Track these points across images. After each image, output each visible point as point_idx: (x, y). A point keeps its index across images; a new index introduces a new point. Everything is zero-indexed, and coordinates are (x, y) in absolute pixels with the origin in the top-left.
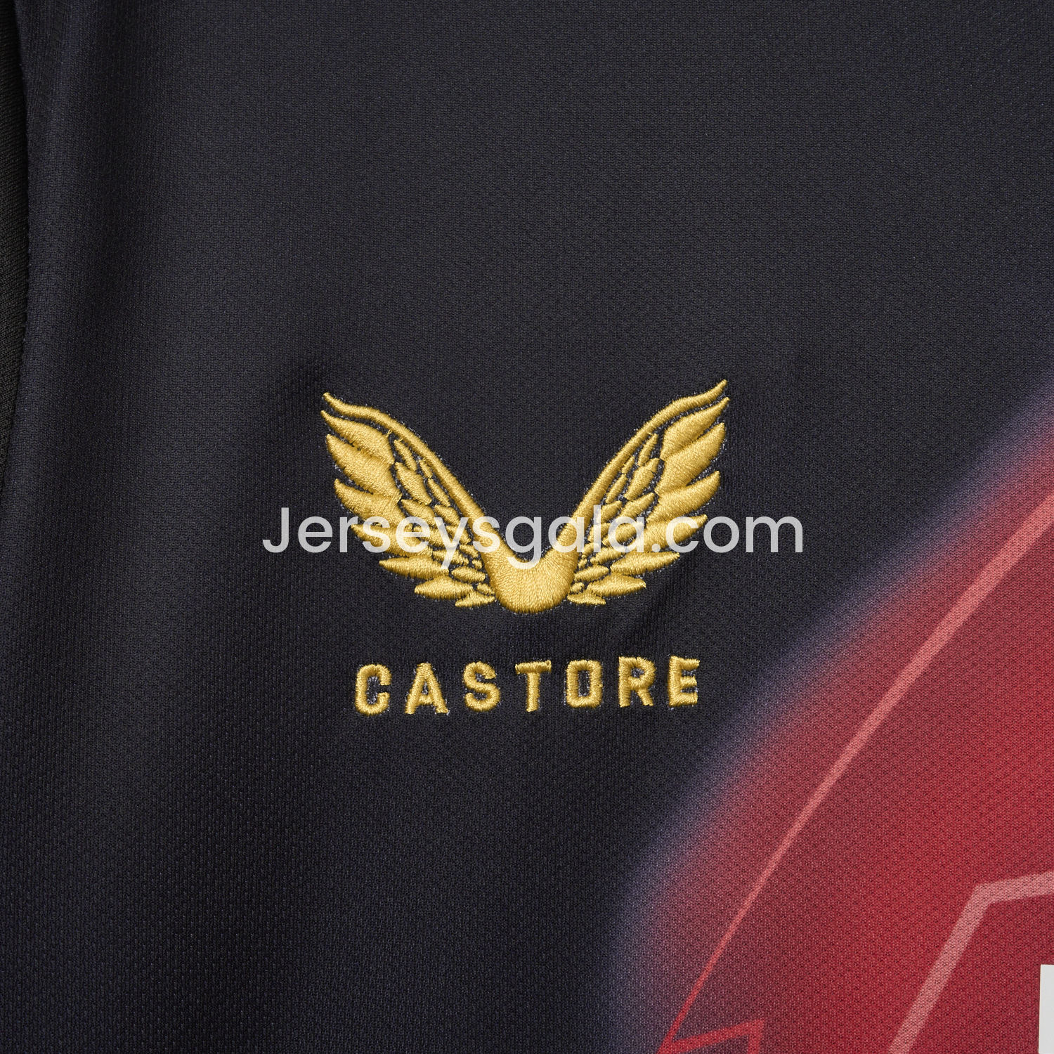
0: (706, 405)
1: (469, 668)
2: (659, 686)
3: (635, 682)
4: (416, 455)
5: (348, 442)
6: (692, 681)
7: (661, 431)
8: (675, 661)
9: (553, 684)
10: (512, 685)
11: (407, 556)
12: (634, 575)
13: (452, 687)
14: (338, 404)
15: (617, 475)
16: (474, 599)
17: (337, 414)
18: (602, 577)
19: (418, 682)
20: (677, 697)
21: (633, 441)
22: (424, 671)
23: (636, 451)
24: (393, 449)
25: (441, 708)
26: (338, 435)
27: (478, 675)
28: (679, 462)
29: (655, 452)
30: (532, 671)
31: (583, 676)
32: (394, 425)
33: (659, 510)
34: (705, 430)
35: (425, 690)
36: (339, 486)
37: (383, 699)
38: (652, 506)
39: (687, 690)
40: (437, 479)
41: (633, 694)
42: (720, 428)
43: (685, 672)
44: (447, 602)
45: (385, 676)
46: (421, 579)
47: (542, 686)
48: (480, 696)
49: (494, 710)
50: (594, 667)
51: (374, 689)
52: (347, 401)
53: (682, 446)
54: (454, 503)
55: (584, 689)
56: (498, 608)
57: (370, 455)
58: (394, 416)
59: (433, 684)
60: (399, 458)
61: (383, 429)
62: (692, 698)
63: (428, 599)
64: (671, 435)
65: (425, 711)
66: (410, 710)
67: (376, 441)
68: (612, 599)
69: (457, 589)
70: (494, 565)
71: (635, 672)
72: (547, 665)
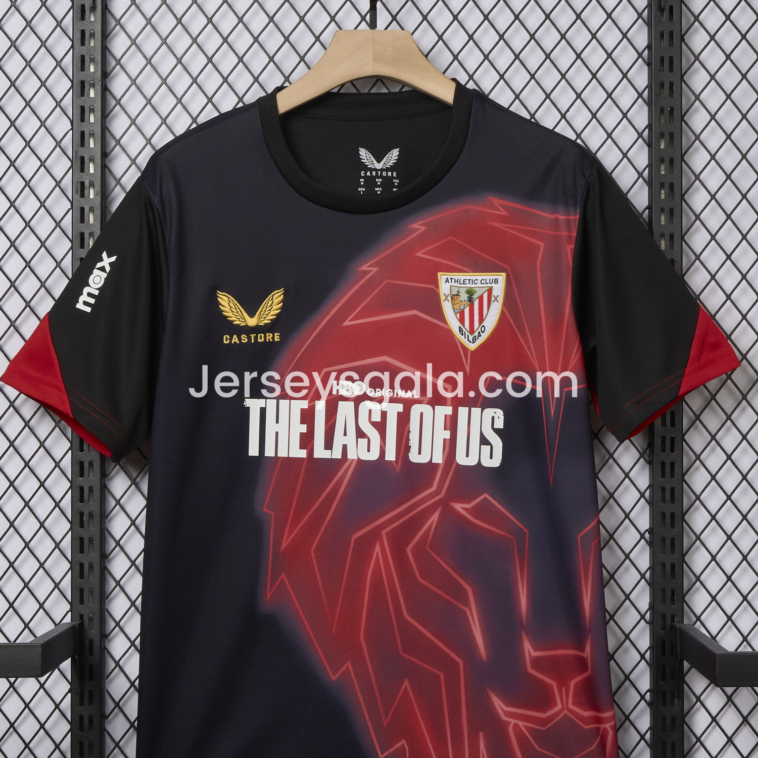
0: (280, 292)
1: (242, 336)
2: (273, 338)
3: (269, 337)
4: (232, 301)
5: (221, 299)
6: (279, 337)
7: (273, 296)
8: (276, 334)
9: (256, 338)
10: (249, 338)
11: (231, 317)
12: (269, 320)
13: (240, 339)
14: (219, 292)
15: (266, 303)
16: (243, 324)
17: (219, 294)
18: (264, 320)
19: (234, 338)
20: (276, 340)
21: (268, 298)
22: (235, 336)
23: (269, 299)
24: (229, 300)
25: (238, 342)
26: (219, 297)
27: (244, 337)
28: (276, 301)
29: (272, 299)
30: (253, 336)
31: (261, 336)
32: (229, 296)
33: (272, 309)
34: (280, 296)
35: (235, 339)
36: (220, 306)
37: (228, 341)
38: (271, 308)
39: (278, 338)
40: (236, 305)
41: (269, 339)
42: (283, 296)
43: (277, 336)
44: (239, 325)
45: (228, 337)
46: (234, 321)
47: (254, 338)
48: (244, 340)
49: (246, 342)
50: (263, 335)
51: (227, 339)
52: (221, 292)
53: (276, 298)
54: (239, 309)
55: (261, 339)
56: (247, 326)
57: (225, 301)
58: (229, 294)
59: (236, 338)
60: (230, 301)
61: (227, 296)
62: (279, 340)
63: (235, 324)
64: (274, 297)
65: (235, 342)
66: (233, 343)
67: (226, 299)
68: (265, 324)
69: (240, 323)
70: (246, 319)
71: (269, 336)
72: (255, 335)
